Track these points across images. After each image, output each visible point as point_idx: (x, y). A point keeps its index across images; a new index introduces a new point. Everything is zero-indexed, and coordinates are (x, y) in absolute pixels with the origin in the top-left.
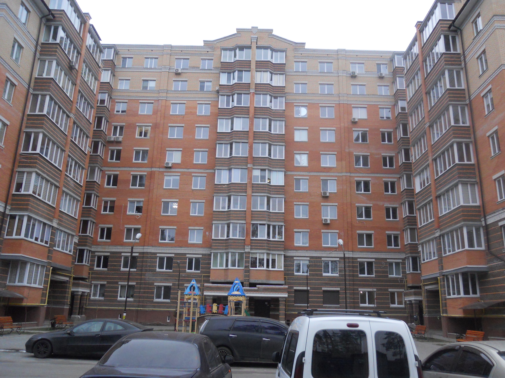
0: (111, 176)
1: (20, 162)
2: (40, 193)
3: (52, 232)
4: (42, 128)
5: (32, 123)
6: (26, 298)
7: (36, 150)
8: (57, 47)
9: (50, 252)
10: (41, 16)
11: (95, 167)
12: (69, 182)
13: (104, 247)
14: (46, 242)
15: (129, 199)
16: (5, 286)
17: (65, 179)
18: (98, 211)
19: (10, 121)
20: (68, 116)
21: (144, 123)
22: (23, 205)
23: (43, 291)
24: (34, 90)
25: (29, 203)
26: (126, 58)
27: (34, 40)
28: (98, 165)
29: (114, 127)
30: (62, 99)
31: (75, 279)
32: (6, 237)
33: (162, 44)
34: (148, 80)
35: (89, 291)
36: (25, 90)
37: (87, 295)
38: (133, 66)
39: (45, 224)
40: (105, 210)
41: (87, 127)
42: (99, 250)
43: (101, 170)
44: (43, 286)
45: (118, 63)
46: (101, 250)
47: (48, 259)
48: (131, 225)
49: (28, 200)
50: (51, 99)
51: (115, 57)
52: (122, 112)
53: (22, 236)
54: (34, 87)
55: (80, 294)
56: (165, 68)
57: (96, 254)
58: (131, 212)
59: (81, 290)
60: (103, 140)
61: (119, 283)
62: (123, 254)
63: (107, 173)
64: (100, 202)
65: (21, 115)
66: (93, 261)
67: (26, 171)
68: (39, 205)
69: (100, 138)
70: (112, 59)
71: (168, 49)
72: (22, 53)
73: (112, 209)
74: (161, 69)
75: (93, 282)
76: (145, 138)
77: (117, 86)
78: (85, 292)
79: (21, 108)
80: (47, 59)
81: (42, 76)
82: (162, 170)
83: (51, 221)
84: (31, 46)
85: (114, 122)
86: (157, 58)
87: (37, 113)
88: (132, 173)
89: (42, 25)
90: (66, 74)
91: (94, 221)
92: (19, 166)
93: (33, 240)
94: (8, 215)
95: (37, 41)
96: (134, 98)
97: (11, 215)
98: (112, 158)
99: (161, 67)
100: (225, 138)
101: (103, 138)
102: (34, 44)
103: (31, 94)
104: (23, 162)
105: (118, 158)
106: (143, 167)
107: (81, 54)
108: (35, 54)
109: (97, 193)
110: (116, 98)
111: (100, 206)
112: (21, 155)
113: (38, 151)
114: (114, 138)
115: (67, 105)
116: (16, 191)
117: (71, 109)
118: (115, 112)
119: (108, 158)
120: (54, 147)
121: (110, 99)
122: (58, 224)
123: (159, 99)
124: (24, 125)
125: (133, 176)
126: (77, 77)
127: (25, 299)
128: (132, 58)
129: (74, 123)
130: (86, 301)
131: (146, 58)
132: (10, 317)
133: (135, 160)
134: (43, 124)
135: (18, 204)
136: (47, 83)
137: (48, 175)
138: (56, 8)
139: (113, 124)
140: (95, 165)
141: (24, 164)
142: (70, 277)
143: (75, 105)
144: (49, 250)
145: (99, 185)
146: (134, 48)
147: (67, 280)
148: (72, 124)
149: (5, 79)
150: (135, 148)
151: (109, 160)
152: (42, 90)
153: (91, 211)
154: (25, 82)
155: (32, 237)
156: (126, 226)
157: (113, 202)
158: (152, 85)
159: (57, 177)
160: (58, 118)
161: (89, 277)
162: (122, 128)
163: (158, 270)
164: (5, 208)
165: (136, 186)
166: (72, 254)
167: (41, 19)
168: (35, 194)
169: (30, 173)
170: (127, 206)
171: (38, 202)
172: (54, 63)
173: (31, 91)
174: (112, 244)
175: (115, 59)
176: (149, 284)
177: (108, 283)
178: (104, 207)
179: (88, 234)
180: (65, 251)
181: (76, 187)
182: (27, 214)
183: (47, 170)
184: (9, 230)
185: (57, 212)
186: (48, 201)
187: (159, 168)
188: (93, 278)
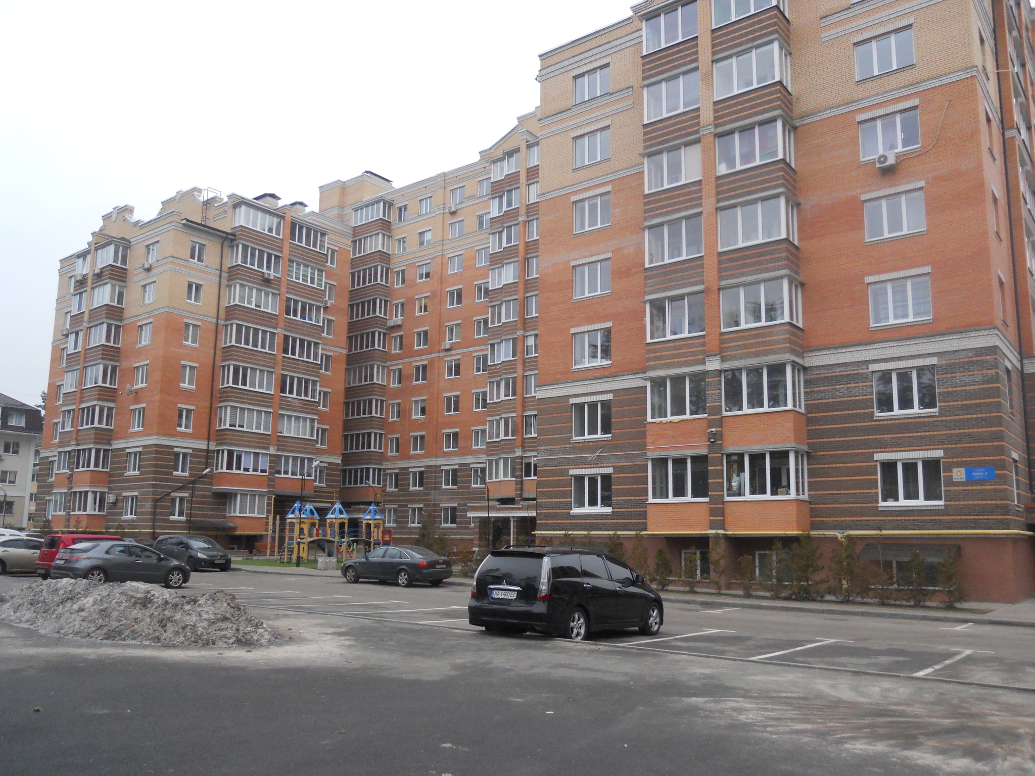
0: (396, 372)
1: (221, 398)
2: (241, 425)
3: (270, 460)
4: (231, 359)
5: (225, 356)
6: (240, 527)
7: (228, 384)
8: (239, 269)
11: (374, 364)
12: (291, 402)
13: (394, 463)
14: (263, 471)
15: (413, 399)
16: (225, 517)
17: (283, 401)
18: (386, 419)
19: (199, 363)
20: (273, 333)
21: (423, 293)
24: (226, 320)
25: (227, 436)
27: (217, 271)
28: (377, 362)
29: (396, 306)
30: (260, 320)
32: (215, 472)
34: (424, 232)
36: (214, 324)
38: (408, 216)
39: (257, 454)
40: (393, 416)
42: (389, 467)
43: (385, 367)
44: (266, 515)
45: (393, 218)
46: (392, 467)
47: (268, 488)
48: (417, 432)
50: (240, 325)
51: (389, 211)
52: (402, 284)
53: (225, 470)
54: (224, 317)
56: (440, 209)
57: (387, 471)
58: (417, 416)
60: (380, 328)
61: (409, 506)
62: (411, 470)
64: (388, 407)
65: (212, 351)
66: (385, 480)
67: (223, 406)
69: (376, 327)
70: (381, 216)
71: (441, 179)
72: (203, 290)
74: (436, 211)
75: (386, 506)
76: (425, 313)
79: (212, 345)
80: (232, 284)
81: (229, 303)
82: (442, 354)
83: (267, 449)
84: (213, 278)
86: (432, 197)
87: (228, 344)
88: (414, 364)
89: (227, 248)
91: (382, 432)
92: (221, 402)
93: (241, 472)
94: (214, 450)
95: (220, 270)
96: (412, 262)
97: (217, 450)
98: (396, 348)
99: (436, 209)
100: (496, 297)
101: (381, 325)
102: (217, 274)
103: (223, 325)
105: (401, 347)
106: (425, 355)
107: (282, 257)
108: (220, 283)
109: (382, 396)
110: (395, 266)
111: (387, 413)
112: (221, 391)
114: (394, 322)
115: (270, 322)
116: (219, 427)
117: (277, 324)
118: (395, 286)
120: (256, 373)
121: (387, 270)
122: (280, 450)
123: (435, 255)
124: (217, 360)
125: (416, 368)
126: (280, 286)
128: (407, 205)
129: (287, 336)
131: (421, 200)
133: (416, 347)
134: (232, 355)
135: (223, 439)
136: (233, 310)
137: (250, 404)
139: (394, 302)
140: (373, 362)
143: (281, 317)
144: (270, 479)
145: (384, 386)
146: (408, 191)
148: (281, 340)
149: (183, 325)
150: (416, 330)
151: (393, 352)
152: (230, 319)
153: (372, 421)
154: (212, 317)
155: (239, 468)
156: (412, 434)
157: (399, 405)
158: (428, 237)
159: (266, 402)
160: (256, 341)
161: (382, 500)
162: (402, 305)
163: (444, 487)
164: (208, 445)
165: (420, 381)
166: (312, 478)
167: (222, 244)
168: (235, 427)
169: (226, 407)
170: (412, 408)
172: (238, 287)
173: (221, 322)
174: (401, 458)
175: (389, 214)
176: (435, 505)
177: (400, 506)
178: (392, 412)
179: (372, 449)
180: (298, 477)
181: (305, 404)
182: (226, 448)
183: (249, 399)
184: (217, 465)
185: (276, 438)
186: (256, 430)
187: (439, 352)
188: (385, 501)
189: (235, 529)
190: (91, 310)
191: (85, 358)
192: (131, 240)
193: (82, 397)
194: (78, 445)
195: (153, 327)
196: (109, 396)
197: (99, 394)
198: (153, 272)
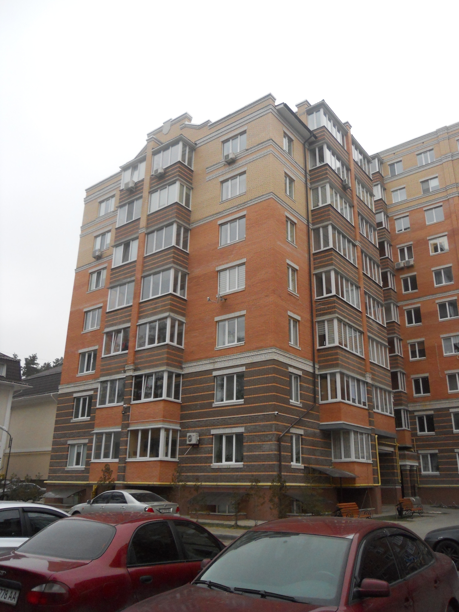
0: (411, 311)
1: (317, 310)
2: (346, 344)
3: (367, 390)
4: (332, 264)
5: (320, 262)
6: (358, 477)
7: (331, 292)
8: (327, 168)
9: (370, 415)
10: (303, 142)
11: (390, 303)
12: (372, 325)
13: (424, 404)
14: (364, 404)
15: (442, 336)
16: (331, 464)
17: (367, 321)
18: (406, 358)
19: (298, 265)
20: (354, 246)
21: (437, 234)
22: (332, 360)
23: (373, 467)
24: (313, 224)
25: (338, 356)
26: (393, 164)
27: (302, 170)
28: (393, 301)
29: (400, 250)
30: (344, 226)
31: (401, 449)
32: (321, 402)
33: (434, 130)
34: (427, 181)
35: (417, 464)
36: (305, 226)
37: (417, 470)
38: (404, 170)
39: (358, 381)
40: (414, 355)
41: (375, 254)
42: (418, 408)
43: (397, 306)
44: (373, 461)
45: (387, 173)
46: (421, 408)
47: (370, 425)
48: (453, 369)
49: (337, 354)
50: (334, 228)
51: (381, 168)
52: (405, 229)
53: (339, 399)
54: (312, 221)
55: (408, 468)
56: (446, 158)
57: (416, 414)
58: (449, 352)
59: (409, 463)
60: (391, 269)
61: (455, 450)
62: (451, 410)
63: (404, 308)
64: (405, 346)
65: (306, 255)
66: (414, 424)
67: (326, 320)
68: (348, 358)
69: (387, 268)
70: (378, 170)
71: (443, 132)
72: (294, 186)
73: (422, 353)
74: (441, 160)
75: (420, 452)
76: (443, 252)
77: (392, 200)
78: (413, 466)
79: (306, 249)
80: (319, 185)
81: (318, 206)
83: (364, 376)
84: (301, 176)
85: (398, 245)
86: (432, 150)
87: (322, 249)
88: (437, 301)
89: (306, 150)
90: (341, 198)
91: (404, 371)
92: (318, 316)
93: (351, 402)
94: (318, 375)
95: (305, 170)
96: (415, 208)
97: (320, 375)
98: (407, 289)
99: (441, 158)
101: (391, 267)
102: (303, 173)
103: (312, 229)
104: (321, 310)
105: (414, 287)
106: (450, 291)
107: (350, 170)
108: (306, 184)
109: (400, 335)
110: (394, 215)
111: (406, 352)
112: (316, 302)
113: (334, 293)
114: (404, 263)
115: (351, 233)
116: (320, 345)
117: (355, 236)
118: (397, 232)
119: (401, 289)
120: (348, 285)
121: (387, 218)
122: (373, 379)
123: (449, 197)
124: (312, 266)
125: (439, 306)
126: (352, 198)
127: (357, 479)
128: (401, 161)
129: (362, 252)
130: (417, 478)
131: (418, 155)
132: (354, 503)
133: (436, 285)
134: (332, 259)
135: (326, 361)
136: (325, 211)
137: (349, 320)
138: (316, 128)
139: (398, 246)
140: (389, 301)
141: (322, 312)
142: (394, 447)
143: (357, 230)
144: (369, 413)
145: (399, 325)
146: (401, 149)
147: (392, 452)
148: (360, 254)
149: (285, 219)
150: (433, 269)
151: (404, 292)
152: (322, 221)
153: (397, 359)
154: (303, 218)
155: (349, 399)
156: (446, 372)
157: (421, 344)
158: (434, 184)
159: (358, 320)
160: (344, 249)
161: (413, 445)
162: (409, 248)
164: (314, 367)
165: (447, 317)
166: (393, 415)
167: (304, 145)
168: (342, 345)
169: (331, 321)
170: (441, 346)
171: (347, 355)
172: (328, 187)
173: (311, 227)
174: (435, 398)
175: (381, 170)
177: (441, 451)
178: (412, 352)
179: (400, 389)
180: (385, 413)
181: (381, 330)
182: (339, 370)
183: (348, 314)
184: (322, 393)
185: (368, 364)
186: (355, 351)
188: (419, 447)
189: (353, 480)
190: (148, 215)
191: (144, 267)
192: (197, 142)
193: (139, 312)
194: (135, 370)
195: (247, 220)
196: (180, 308)
197: (171, 305)
198: (239, 163)
